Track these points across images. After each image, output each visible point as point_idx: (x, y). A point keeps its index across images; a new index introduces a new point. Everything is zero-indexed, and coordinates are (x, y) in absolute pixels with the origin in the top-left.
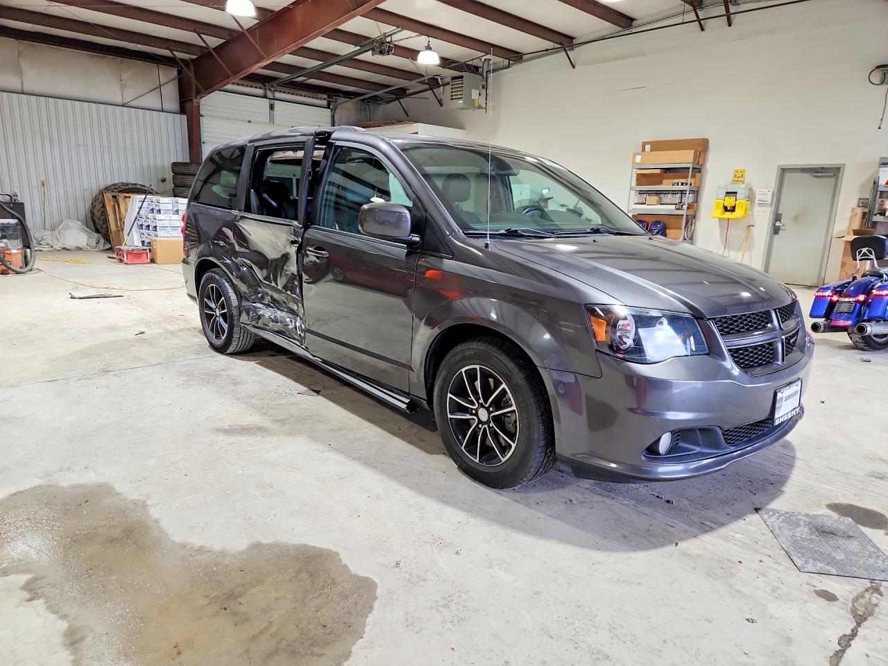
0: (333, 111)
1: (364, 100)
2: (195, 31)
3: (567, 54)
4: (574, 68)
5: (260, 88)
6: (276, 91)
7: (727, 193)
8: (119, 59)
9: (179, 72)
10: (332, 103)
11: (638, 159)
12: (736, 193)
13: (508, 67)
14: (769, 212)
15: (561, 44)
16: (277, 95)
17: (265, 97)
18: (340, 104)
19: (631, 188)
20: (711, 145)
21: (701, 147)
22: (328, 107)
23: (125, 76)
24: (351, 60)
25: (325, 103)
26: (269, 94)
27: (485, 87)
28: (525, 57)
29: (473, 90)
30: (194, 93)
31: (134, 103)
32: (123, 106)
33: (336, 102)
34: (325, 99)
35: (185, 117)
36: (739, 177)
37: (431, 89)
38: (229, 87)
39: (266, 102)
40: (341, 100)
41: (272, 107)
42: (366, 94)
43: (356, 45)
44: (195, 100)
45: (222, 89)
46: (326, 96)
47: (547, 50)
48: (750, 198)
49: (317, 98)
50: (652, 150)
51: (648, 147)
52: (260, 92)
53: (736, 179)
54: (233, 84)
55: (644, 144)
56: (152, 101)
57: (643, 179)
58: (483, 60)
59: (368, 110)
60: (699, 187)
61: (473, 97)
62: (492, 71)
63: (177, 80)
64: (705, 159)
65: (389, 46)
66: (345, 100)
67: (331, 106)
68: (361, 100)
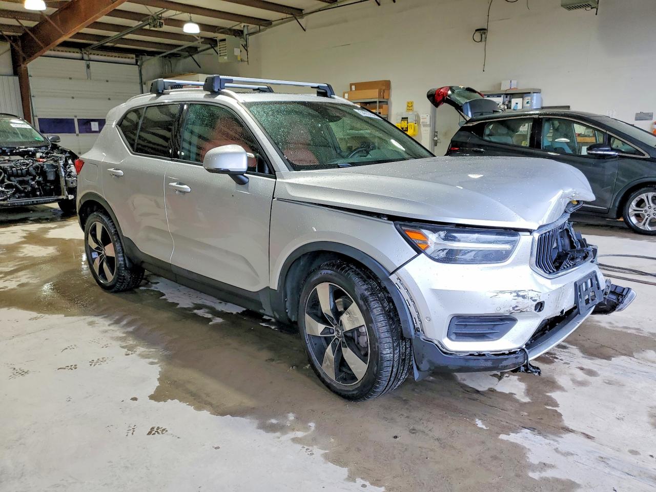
0: (140, 66)
1: (165, 57)
2: (15, 18)
3: (298, 21)
4: (305, 30)
5: (77, 53)
6: (91, 54)
7: (402, 118)
9: (12, 46)
10: (139, 61)
11: (346, 96)
12: (407, 118)
13: (260, 31)
14: (429, 132)
15: (292, 14)
16: (92, 57)
17: (82, 59)
18: (145, 61)
20: (393, 85)
21: (386, 86)
22: (136, 64)
24: (140, 31)
25: (134, 61)
26: (86, 57)
27: (245, 47)
28: (273, 23)
29: (235, 49)
30: (21, 59)
33: (142, 59)
34: (133, 58)
35: (17, 78)
36: (410, 107)
37: (212, 47)
38: (48, 52)
39: (83, 63)
40: (145, 57)
41: (88, 67)
42: (165, 52)
43: (139, 21)
44: (23, 66)
45: (42, 55)
46: (134, 56)
47: (282, 19)
48: (417, 121)
49: (125, 58)
50: (356, 89)
51: (353, 87)
52: (79, 55)
53: (408, 108)
54: (51, 50)
55: (351, 85)
58: (242, 26)
59: (170, 64)
60: (387, 115)
61: (236, 54)
62: (250, 34)
63: (10, 51)
64: (389, 95)
65: (160, 22)
66: (149, 57)
67: (138, 64)
68: (162, 57)
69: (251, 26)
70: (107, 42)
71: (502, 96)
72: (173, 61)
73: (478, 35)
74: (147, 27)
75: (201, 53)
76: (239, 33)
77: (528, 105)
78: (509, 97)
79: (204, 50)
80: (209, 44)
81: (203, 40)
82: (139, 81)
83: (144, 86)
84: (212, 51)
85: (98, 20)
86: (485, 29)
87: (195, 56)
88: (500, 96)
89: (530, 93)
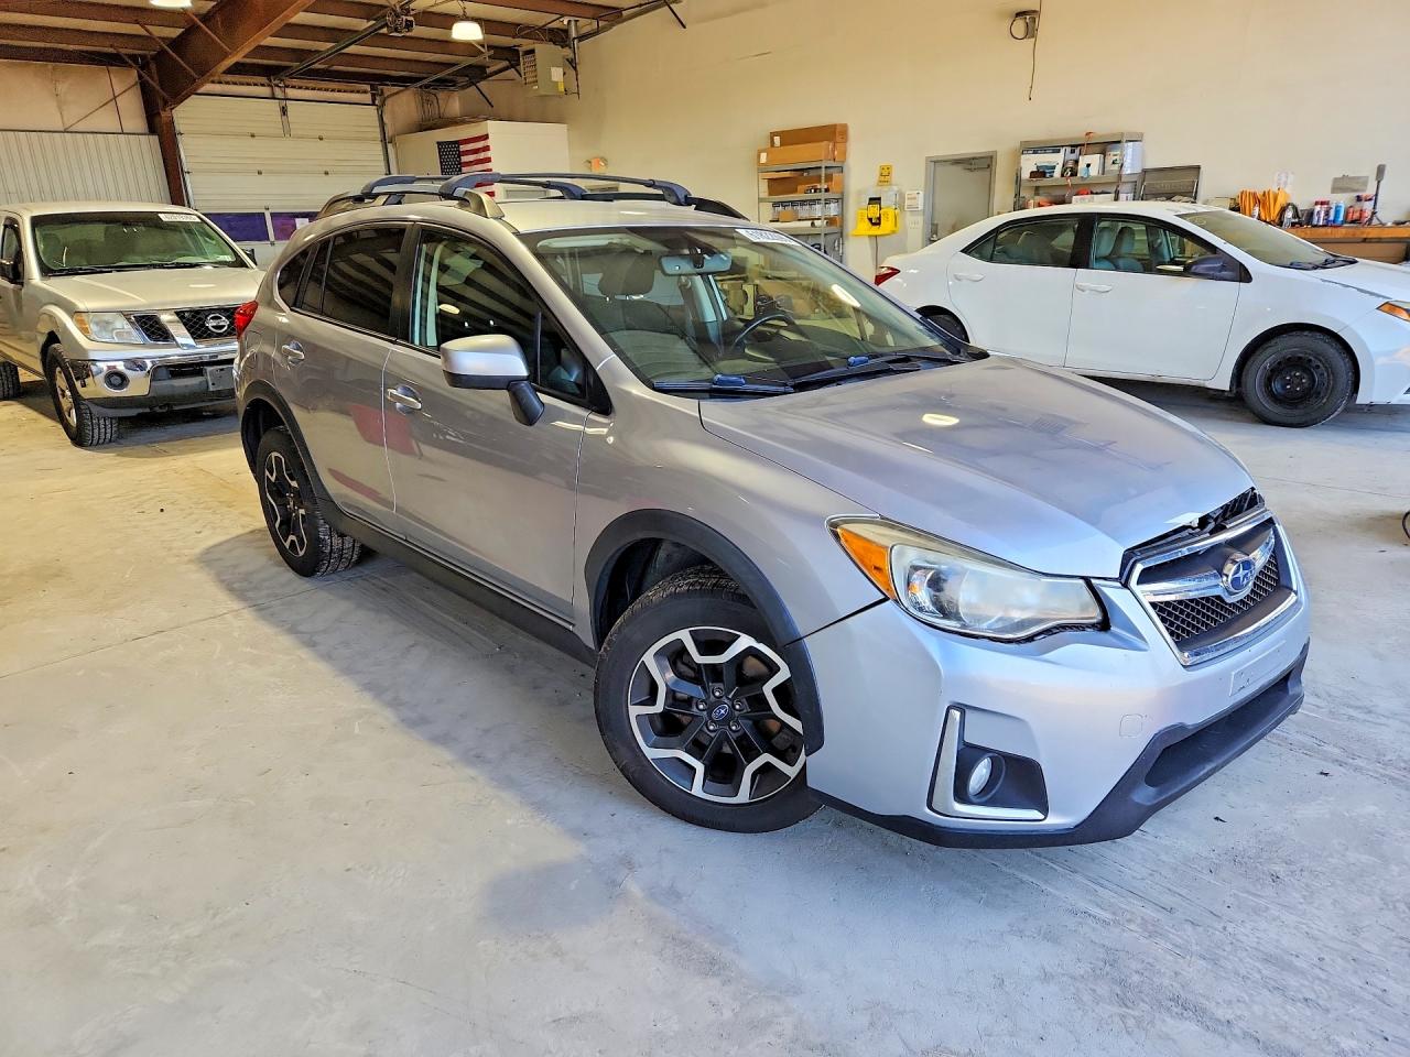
0: (381, 108)
1: (427, 86)
2: (138, 21)
3: (670, 8)
4: (684, 27)
5: (263, 85)
6: (287, 86)
7: (871, 199)
8: (50, 65)
9: (140, 77)
10: (378, 98)
11: (763, 158)
12: (879, 199)
13: (599, 30)
14: (921, 223)
16: (291, 93)
17: (273, 97)
18: (388, 97)
19: (761, 200)
20: (852, 132)
21: (839, 135)
22: (373, 104)
23: (62, 87)
24: (372, 37)
25: (367, 98)
26: (279, 93)
27: (572, 63)
28: (624, 14)
29: (553, 69)
30: (160, 103)
31: (80, 127)
32: (65, 131)
33: (383, 93)
34: (365, 92)
35: (155, 139)
36: (885, 176)
37: (512, 66)
38: (208, 87)
39: (274, 105)
40: (388, 90)
41: (284, 111)
42: (425, 78)
44: (163, 114)
45: (199, 91)
46: (367, 87)
47: (641, 5)
48: (900, 205)
49: (351, 91)
50: (782, 144)
51: (777, 140)
52: (265, 91)
53: (882, 178)
54: (213, 82)
55: (773, 135)
56: (106, 120)
57: (776, 185)
58: (565, 23)
59: (435, 101)
60: (842, 194)
61: (554, 79)
62: (581, 38)
63: (139, 86)
64: (844, 153)
65: (407, 20)
66: (396, 89)
67: (377, 102)
68: (421, 87)
69: (582, 21)
70: (314, 63)
71: (1063, 150)
72: (441, 95)
73: (1020, 26)
74: (385, 30)
75: (493, 78)
76: (559, 37)
77: (1116, 167)
78: (1077, 151)
79: (496, 73)
80: (507, 59)
81: (492, 52)
82: (378, 135)
83: (389, 146)
84: (511, 73)
85: (293, 20)
86: (1035, 12)
87: (482, 85)
88: (1059, 151)
89: (1119, 142)
